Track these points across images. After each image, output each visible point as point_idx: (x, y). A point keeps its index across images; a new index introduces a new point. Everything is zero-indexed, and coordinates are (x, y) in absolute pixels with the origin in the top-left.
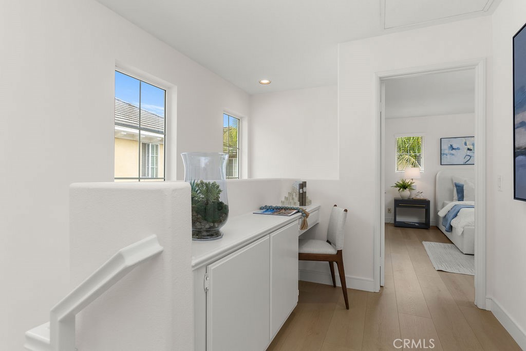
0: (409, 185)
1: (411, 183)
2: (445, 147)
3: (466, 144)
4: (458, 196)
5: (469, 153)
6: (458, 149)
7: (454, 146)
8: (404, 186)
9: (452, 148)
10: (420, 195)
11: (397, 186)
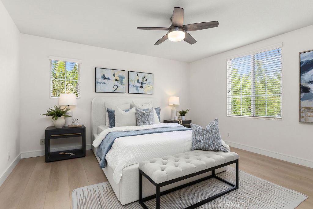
0: (65, 112)
1: (67, 110)
2: (99, 76)
3: (114, 75)
4: (110, 121)
5: (116, 83)
6: (109, 79)
7: (106, 77)
8: (58, 114)
9: (104, 77)
10: (76, 122)
11: (50, 113)
